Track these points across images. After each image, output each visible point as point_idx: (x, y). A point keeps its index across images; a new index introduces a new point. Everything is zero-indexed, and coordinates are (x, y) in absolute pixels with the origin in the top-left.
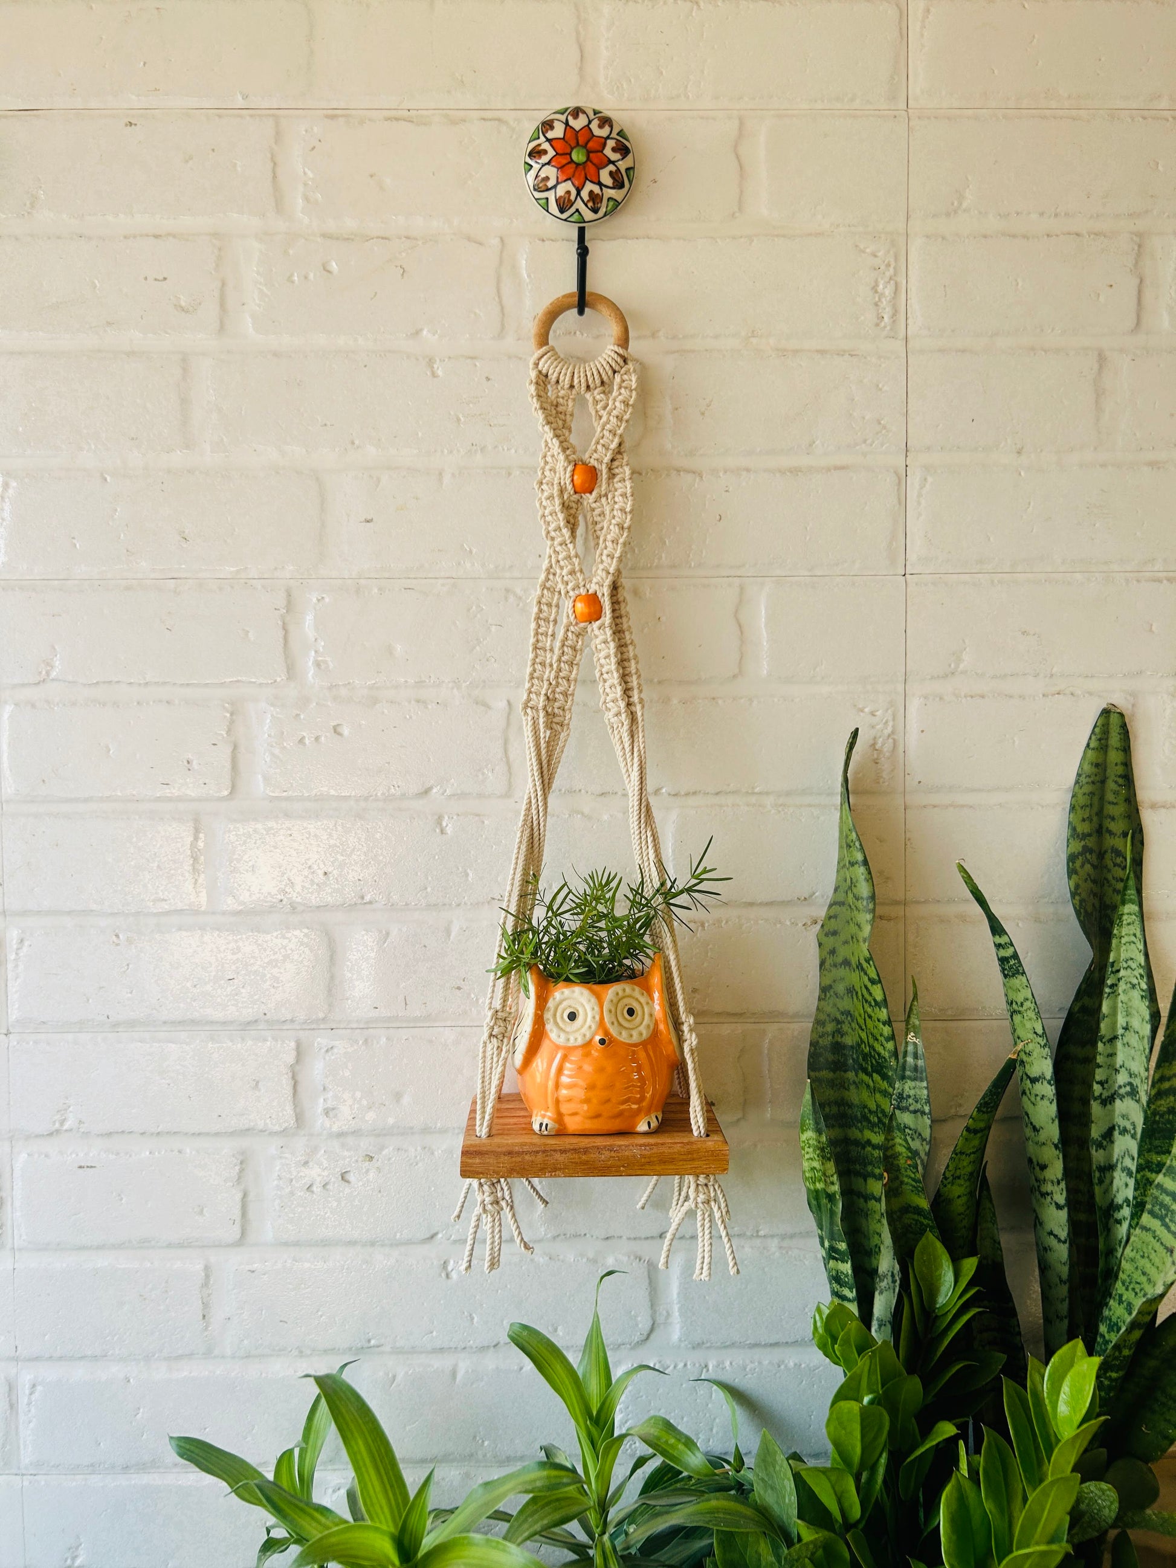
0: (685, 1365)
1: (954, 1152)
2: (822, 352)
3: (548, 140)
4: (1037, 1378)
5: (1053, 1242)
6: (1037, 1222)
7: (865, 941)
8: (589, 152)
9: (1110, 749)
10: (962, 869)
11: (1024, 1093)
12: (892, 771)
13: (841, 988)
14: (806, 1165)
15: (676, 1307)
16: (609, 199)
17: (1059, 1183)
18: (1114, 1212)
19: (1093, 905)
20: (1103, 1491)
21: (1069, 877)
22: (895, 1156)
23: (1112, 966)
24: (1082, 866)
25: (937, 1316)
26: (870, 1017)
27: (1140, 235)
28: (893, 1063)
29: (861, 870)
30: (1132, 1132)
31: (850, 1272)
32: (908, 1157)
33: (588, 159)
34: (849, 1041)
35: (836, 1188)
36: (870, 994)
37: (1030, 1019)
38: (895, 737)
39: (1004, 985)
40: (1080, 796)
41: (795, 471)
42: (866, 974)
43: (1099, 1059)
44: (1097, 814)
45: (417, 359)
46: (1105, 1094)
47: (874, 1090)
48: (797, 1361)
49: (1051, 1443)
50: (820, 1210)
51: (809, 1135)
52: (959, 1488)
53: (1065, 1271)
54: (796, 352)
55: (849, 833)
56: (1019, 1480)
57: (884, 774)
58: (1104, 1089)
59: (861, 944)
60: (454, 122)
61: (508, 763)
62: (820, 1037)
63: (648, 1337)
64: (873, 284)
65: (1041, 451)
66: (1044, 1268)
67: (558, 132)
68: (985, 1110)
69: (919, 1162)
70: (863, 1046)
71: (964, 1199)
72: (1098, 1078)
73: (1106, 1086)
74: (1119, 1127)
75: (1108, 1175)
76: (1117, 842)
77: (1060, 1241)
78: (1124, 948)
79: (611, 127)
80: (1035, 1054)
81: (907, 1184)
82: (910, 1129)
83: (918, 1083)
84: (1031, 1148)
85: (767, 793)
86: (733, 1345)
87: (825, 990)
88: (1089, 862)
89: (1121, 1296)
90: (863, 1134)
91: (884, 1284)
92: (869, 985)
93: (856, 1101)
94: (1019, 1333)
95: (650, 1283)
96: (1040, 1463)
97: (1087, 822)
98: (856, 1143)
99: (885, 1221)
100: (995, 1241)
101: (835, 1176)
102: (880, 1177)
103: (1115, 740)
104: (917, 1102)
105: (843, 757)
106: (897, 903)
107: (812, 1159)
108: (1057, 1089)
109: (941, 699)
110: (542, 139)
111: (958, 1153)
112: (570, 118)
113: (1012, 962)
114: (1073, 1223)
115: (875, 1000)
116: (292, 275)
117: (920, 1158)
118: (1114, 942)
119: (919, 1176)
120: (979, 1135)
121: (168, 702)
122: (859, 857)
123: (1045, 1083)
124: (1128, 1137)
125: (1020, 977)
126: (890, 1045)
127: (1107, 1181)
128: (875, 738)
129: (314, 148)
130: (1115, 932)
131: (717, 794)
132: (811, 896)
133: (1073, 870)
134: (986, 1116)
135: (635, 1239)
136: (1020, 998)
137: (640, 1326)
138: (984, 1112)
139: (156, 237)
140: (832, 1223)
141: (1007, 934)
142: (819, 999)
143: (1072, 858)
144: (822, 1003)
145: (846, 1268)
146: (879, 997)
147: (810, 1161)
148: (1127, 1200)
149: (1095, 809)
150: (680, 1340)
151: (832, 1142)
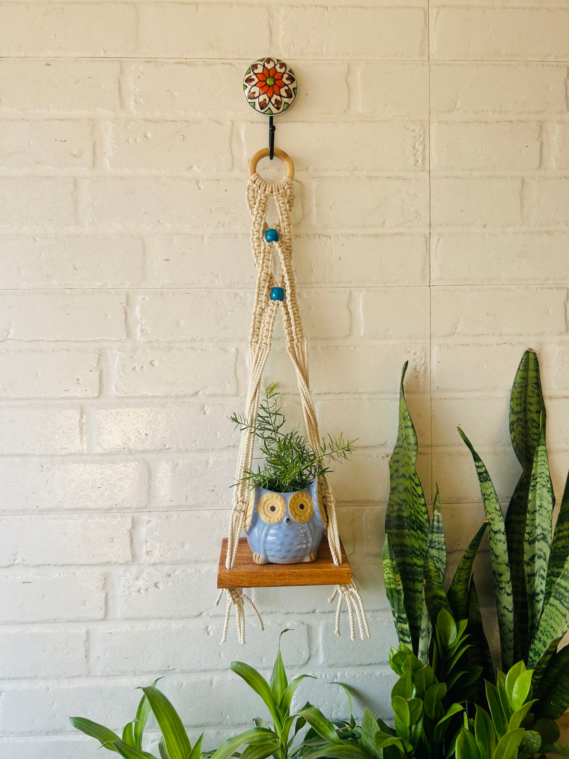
0: (326, 676)
1: (458, 569)
2: (389, 178)
3: (255, 74)
4: (502, 680)
5: (506, 612)
6: (498, 602)
7: (413, 465)
8: (275, 80)
9: (529, 370)
10: (460, 429)
11: (491, 539)
12: (425, 381)
13: (401, 488)
14: (386, 576)
15: (321, 647)
16: (285, 103)
17: (508, 583)
18: (535, 596)
19: (523, 446)
20: (534, 735)
21: (511, 433)
22: (429, 571)
23: (533, 476)
24: (517, 427)
25: (449, 650)
26: (416, 502)
27: (541, 122)
28: (427, 525)
29: (411, 430)
30: (544, 557)
31: (408, 629)
32: (436, 572)
33: (275, 83)
34: (405, 514)
35: (401, 587)
36: (416, 491)
37: (494, 503)
38: (426, 365)
39: (481, 486)
40: (515, 393)
41: (376, 236)
42: (413, 481)
43: (528, 522)
44: (524, 402)
45: (191, 181)
46: (531, 539)
47: (418, 538)
48: (380, 673)
49: (509, 712)
50: (393, 598)
51: (387, 561)
52: (465, 736)
53: (512, 626)
54: (376, 177)
55: (404, 412)
56: (494, 732)
57: (421, 384)
58: (530, 536)
59: (411, 466)
60: (208, 65)
61: (237, 379)
62: (391, 512)
63: (307, 663)
64: (413, 145)
65: (495, 226)
66: (501, 624)
67: (260, 70)
68: (473, 548)
69: (441, 573)
70: (412, 517)
71: (463, 592)
72: (527, 531)
73: (531, 535)
74: (537, 555)
75: (532, 578)
76: (534, 416)
77: (509, 611)
78: (539, 467)
79: (286, 68)
80: (496, 520)
81: (435, 585)
82: (436, 558)
83: (440, 535)
84: (494, 566)
85: (364, 393)
86: (349, 665)
87: (393, 489)
88: (520, 426)
89: (540, 638)
90: (412, 561)
91: (424, 634)
92: (415, 487)
93: (409, 544)
94: (490, 657)
95: (308, 635)
96: (504, 723)
97: (519, 406)
98: (410, 564)
99: (424, 603)
100: (478, 612)
101: (400, 581)
102: (422, 581)
103: (532, 366)
104: (439, 544)
105: (401, 375)
106: (428, 446)
107: (389, 573)
108: (507, 536)
109: (448, 346)
110: (252, 73)
111: (460, 569)
112: (266, 63)
113: (484, 475)
114: (515, 602)
115: (418, 494)
116: (129, 139)
117: (441, 572)
118: (534, 464)
119: (441, 581)
120: (470, 560)
121: (67, 350)
122: (410, 424)
123: (501, 534)
124: (542, 560)
125: (488, 482)
126: (426, 516)
127: (532, 582)
128: (416, 366)
129: (139, 77)
130: (535, 459)
131: (339, 393)
132: (386, 443)
133: (512, 429)
134: (473, 551)
135: (301, 613)
136: (488, 492)
137: (303, 656)
138: (472, 549)
139: (61, 120)
140: (399, 604)
141: (482, 461)
142: (390, 494)
143: (512, 424)
144: (392, 496)
145: (406, 626)
146: (420, 493)
147: (388, 574)
148: (542, 591)
149: (523, 400)
150: (323, 663)
151: (398, 564)
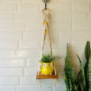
2: (65, 13)
6: (83, 83)
17: (85, 79)
18: (89, 82)
19: (87, 57)
21: (85, 55)
22: (72, 77)
23: (89, 62)
25: (75, 90)
26: (69, 66)
27: (90, 4)
28: (71, 70)
29: (69, 54)
34: (68, 68)
35: (67, 80)
37: (82, 66)
38: (71, 44)
40: (86, 48)
41: (63, 22)
43: (88, 69)
45: (32, 14)
46: (88, 72)
47: (70, 72)
50: (66, 82)
51: (65, 76)
53: (85, 87)
54: (63, 13)
55: (67, 51)
57: (70, 47)
59: (69, 60)
61: (40, 46)
62: (65, 68)
64: (69, 7)
66: (83, 86)
71: (77, 81)
74: (90, 75)
76: (89, 52)
80: (83, 69)
81: (73, 80)
82: (73, 75)
83: (73, 71)
84: (82, 77)
87: (66, 64)
89: (90, 89)
91: (71, 88)
92: (69, 64)
93: (68, 73)
95: (52, 88)
97: (86, 50)
98: (68, 76)
99: (71, 83)
100: (80, 84)
102: (70, 79)
103: (88, 44)
104: (73, 73)
105: (67, 45)
109: (75, 40)
111: (77, 77)
113: (81, 62)
114: (86, 83)
117: (74, 78)
121: (12, 41)
123: (83, 71)
126: (71, 68)
127: (89, 79)
128: (69, 44)
130: (89, 59)
131: (57, 48)
132: (64, 56)
135: (50, 84)
138: (79, 74)
139: (11, 4)
141: (80, 59)
143: (85, 53)
145: (68, 87)
147: (65, 78)
